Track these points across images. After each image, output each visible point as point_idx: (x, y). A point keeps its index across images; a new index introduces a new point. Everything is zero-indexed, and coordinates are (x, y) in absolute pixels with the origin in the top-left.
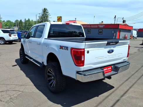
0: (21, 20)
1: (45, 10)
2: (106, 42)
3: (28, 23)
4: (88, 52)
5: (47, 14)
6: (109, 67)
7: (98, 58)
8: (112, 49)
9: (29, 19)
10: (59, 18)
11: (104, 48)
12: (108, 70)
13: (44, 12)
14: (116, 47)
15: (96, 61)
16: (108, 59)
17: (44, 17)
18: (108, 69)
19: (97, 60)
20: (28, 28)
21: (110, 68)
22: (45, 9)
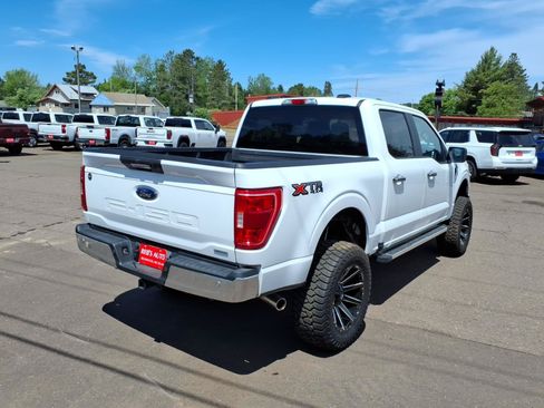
4: (90, 177)
6: (157, 251)
7: (111, 201)
8: (149, 184)
11: (124, 176)
12: (155, 259)
16: (141, 217)
18: (156, 255)
21: (162, 256)
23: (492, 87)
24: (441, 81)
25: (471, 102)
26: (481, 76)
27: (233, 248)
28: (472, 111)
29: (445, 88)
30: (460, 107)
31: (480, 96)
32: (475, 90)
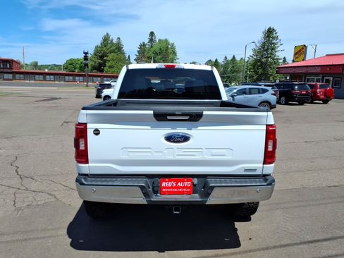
0: (216, 60)
1: (270, 33)
2: (152, 112)
3: (231, 66)
4: (97, 132)
5: (274, 41)
6: (183, 181)
7: (130, 150)
8: (182, 131)
9: (234, 57)
10: (300, 51)
11: (149, 127)
12: (179, 187)
13: (267, 37)
14: (199, 128)
15: (125, 157)
16: (170, 158)
17: (266, 50)
18: (180, 185)
19: (128, 155)
20: (229, 77)
21: (188, 184)
22: (270, 29)
23: (110, 56)
24: (86, 51)
25: (100, 65)
26: (104, 49)
27: (261, 165)
28: (102, 71)
29: (89, 56)
30: (94, 68)
31: (105, 61)
32: (101, 57)
